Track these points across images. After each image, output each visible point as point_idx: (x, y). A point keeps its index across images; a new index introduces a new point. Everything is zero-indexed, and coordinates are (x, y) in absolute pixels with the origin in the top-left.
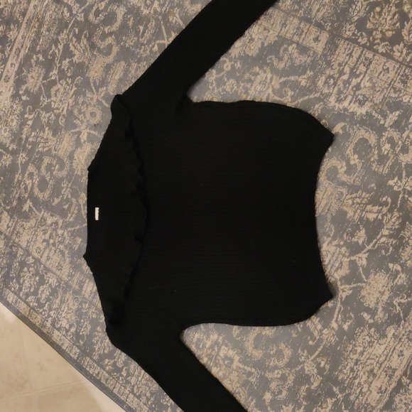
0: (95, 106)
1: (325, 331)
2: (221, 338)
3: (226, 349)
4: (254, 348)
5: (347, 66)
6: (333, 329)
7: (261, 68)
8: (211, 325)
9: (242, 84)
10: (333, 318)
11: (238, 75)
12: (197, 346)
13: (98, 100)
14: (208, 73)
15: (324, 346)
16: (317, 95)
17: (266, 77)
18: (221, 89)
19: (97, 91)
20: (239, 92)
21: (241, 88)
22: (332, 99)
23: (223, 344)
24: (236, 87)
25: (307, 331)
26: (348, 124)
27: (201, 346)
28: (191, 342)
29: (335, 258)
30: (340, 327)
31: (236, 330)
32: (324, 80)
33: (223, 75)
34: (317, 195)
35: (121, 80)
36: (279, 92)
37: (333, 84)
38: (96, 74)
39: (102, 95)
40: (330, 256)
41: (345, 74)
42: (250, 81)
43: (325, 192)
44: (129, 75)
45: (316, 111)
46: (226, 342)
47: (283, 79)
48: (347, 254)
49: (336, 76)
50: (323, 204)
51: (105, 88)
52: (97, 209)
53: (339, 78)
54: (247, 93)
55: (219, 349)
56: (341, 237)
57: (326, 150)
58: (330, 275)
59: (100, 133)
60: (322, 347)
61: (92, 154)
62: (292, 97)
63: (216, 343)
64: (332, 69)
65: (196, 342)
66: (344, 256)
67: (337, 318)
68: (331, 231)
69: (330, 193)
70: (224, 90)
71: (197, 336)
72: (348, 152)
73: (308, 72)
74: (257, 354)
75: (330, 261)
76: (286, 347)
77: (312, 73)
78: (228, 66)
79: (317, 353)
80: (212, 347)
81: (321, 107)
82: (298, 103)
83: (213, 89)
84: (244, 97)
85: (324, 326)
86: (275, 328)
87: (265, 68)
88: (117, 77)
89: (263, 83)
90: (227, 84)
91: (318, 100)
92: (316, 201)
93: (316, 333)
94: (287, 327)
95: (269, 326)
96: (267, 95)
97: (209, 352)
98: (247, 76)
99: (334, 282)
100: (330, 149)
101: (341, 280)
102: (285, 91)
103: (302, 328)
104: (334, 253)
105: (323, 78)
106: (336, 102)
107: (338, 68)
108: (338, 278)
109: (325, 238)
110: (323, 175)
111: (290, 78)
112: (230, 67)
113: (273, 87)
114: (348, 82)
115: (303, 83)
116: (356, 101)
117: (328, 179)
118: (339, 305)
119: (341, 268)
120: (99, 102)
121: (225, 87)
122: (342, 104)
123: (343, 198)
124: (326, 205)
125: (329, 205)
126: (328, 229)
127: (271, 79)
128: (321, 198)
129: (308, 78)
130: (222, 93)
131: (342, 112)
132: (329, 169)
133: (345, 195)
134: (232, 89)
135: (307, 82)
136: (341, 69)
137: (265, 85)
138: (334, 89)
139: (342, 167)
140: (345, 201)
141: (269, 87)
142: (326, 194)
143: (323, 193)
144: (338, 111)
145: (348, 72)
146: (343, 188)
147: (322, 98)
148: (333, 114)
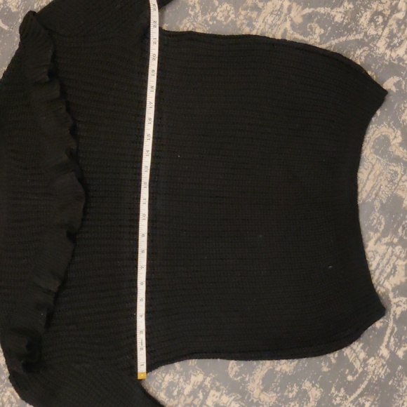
1: (371, 361)
2: (209, 379)
3: (218, 394)
4: (262, 391)
6: (382, 357)
8: (192, 363)
9: (243, 13)
10: (382, 342)
12: (169, 393)
15: (370, 381)
16: (360, 37)
17: (282, 5)
18: (208, 17)
20: (238, 23)
21: (241, 17)
22: (381, 45)
23: (212, 388)
24: (233, 16)
25: (343, 361)
26: (404, 79)
27: (175, 393)
28: (159, 388)
29: (385, 261)
30: (393, 354)
31: (233, 366)
32: (369, 16)
34: (359, 175)
36: (301, 28)
37: (382, 23)
40: (378, 258)
41: (399, 11)
42: (256, 8)
43: (371, 171)
45: (358, 56)
46: (218, 384)
47: (307, 11)
48: (403, 255)
49: (387, 13)
50: (368, 187)
53: (390, 15)
54: (250, 25)
55: (206, 397)
56: (395, 232)
57: (373, 113)
58: (379, 284)
60: (366, 383)
62: (321, 36)
63: (201, 387)
64: (381, 3)
65: (168, 387)
66: (398, 258)
67: (389, 342)
68: (380, 224)
69: (378, 172)
70: (213, 18)
71: (168, 378)
73: (346, 4)
74: (267, 399)
75: (379, 264)
76: (313, 385)
77: (351, 6)
79: (359, 391)
80: (194, 393)
81: (364, 54)
82: (331, 46)
83: (196, 16)
84: (246, 31)
85: (370, 355)
86: (296, 361)
89: (277, 13)
90: (218, 10)
91: (361, 43)
92: (359, 182)
93: (357, 365)
94: (314, 359)
95: (287, 359)
96: (282, 30)
97: (189, 400)
99: (384, 294)
100: (378, 112)
101: (394, 290)
102: (311, 28)
103: (336, 359)
104: (385, 254)
105: (368, 14)
106: (386, 48)
107: (389, 2)
108: (390, 288)
109: (372, 233)
110: (368, 147)
111: (318, 9)
113: (291, 20)
114: (403, 23)
115: (338, 18)
117: (376, 152)
118: (391, 324)
119: (394, 275)
121: (216, 14)
122: (395, 51)
123: (398, 179)
124: (373, 188)
125: (377, 188)
126: (375, 221)
127: (290, 9)
128: (365, 178)
129: (346, 13)
130: (211, 23)
131: (396, 62)
132: (377, 139)
133: (400, 176)
134: (227, 18)
135: (344, 18)
136: (393, 4)
137: (279, 16)
138: (383, 29)
139: (395, 137)
140: (401, 184)
141: (286, 20)
142: (372, 173)
143: (368, 172)
144: (390, 61)
145: (404, 9)
146: (398, 166)
147: (366, 40)
148: (382, 64)
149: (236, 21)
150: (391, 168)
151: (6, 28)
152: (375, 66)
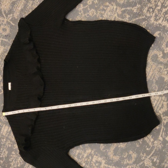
0: (5, 25)
1: (156, 142)
2: (93, 151)
3: (97, 157)
4: (114, 155)
5: (159, 2)
6: (160, 140)
7: (110, 3)
8: (87, 145)
9: (99, 12)
10: (160, 135)
11: (96, 6)
12: (78, 157)
13: (7, 22)
14: (78, 6)
15: (155, 150)
16: (144, 17)
17: (113, 8)
18: (86, 15)
19: (7, 16)
20: (97, 16)
21: (98, 14)
22: (152, 20)
23: (94, 155)
24: (95, 13)
25: (144, 142)
26: (162, 32)
27: (81, 157)
28: (74, 155)
29: (159, 103)
30: (164, 139)
31: (102, 146)
33: (87, 7)
34: (147, 70)
35: (22, 10)
36: (121, 16)
37: (152, 11)
38: (6, 7)
39: (10, 19)
40: (156, 102)
41: (158, 6)
42: (103, 10)
43: (151, 68)
44: (28, 7)
45: (144, 25)
46: (97, 153)
47: (123, 9)
48: (166, 100)
49: (154, 7)
50: (150, 74)
51: (12, 15)
52: (10, 84)
53: (155, 8)
54: (102, 16)
55: (92, 158)
57: (151, 46)
58: (157, 112)
59: (9, 40)
60: (154, 151)
61: (5, 52)
62: (129, 18)
63: (90, 154)
64: (151, 4)
65: (78, 155)
66: (164, 101)
67: (162, 134)
68: (156, 88)
69: (154, 68)
70: (88, 15)
71: (78, 151)
72: (163, 46)
73: (138, 5)
74: (116, 158)
75: (156, 104)
76: (133, 152)
77: (140, 6)
78: (90, 2)
79: (151, 154)
80: (88, 157)
81: (146, 24)
82: (133, 22)
83: (82, 14)
84: (100, 18)
85: (155, 140)
86: (126, 143)
87: (112, 3)
88: (20, 9)
89: (112, 11)
90: (90, 12)
91: (144, 20)
92: (147, 73)
93: (150, 144)
94: (133, 142)
95: (122, 142)
96: (114, 17)
97: (86, 160)
98: (101, 7)
99: (159, 115)
100: (153, 45)
101: (163, 114)
102: (125, 15)
103: (142, 142)
104: (158, 100)
105: (146, 8)
106: (154, 21)
107: (154, 3)
108: (161, 113)
110: (149, 59)
111: (127, 8)
112: (91, 3)
113: (117, 13)
114: (160, 10)
115: (135, 11)
116: (166, 20)
117: (153, 61)
118: (163, 127)
119: (163, 108)
120: (8, 23)
121: (89, 13)
122: (158, 22)
123: (162, 71)
124: (152, 74)
125: (154, 75)
126: (154, 87)
127: (116, 9)
128: (149, 71)
129: (138, 9)
130: (87, 17)
131: (158, 26)
132: (153, 55)
133: (162, 69)
134: (93, 14)
135: (137, 10)
136: (156, 4)
137: (113, 12)
138: (153, 14)
139: (160, 54)
140: (163, 72)
141: (115, 13)
142: (152, 69)
143: (150, 68)
144: (156, 25)
145: (160, 5)
146: (161, 65)
147: (146, 18)
148: (153, 27)
149: (97, 15)
150: (159, 66)
151: (14, 24)
152: (150, 28)
